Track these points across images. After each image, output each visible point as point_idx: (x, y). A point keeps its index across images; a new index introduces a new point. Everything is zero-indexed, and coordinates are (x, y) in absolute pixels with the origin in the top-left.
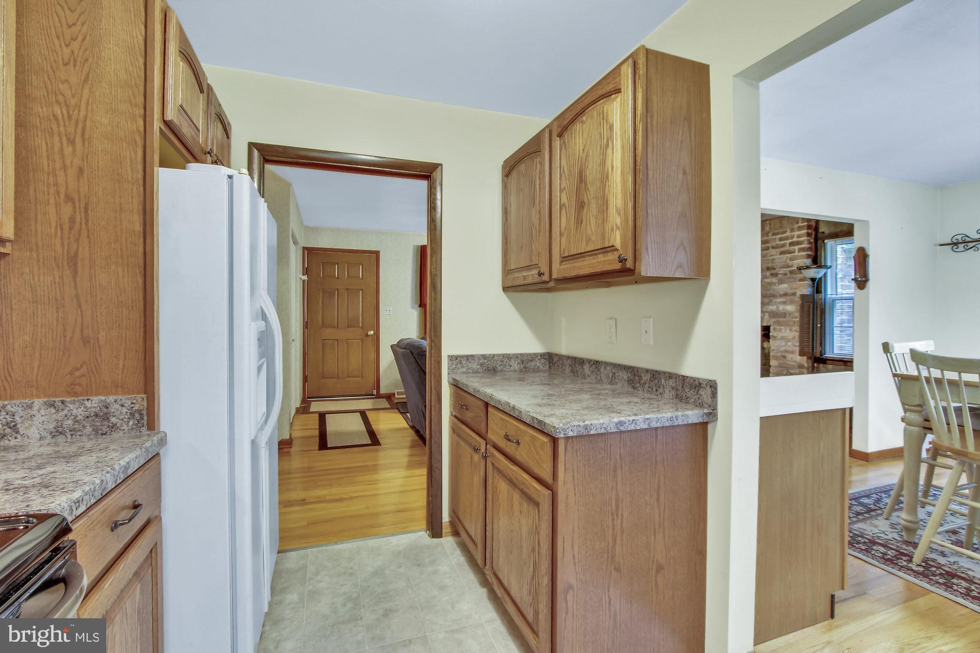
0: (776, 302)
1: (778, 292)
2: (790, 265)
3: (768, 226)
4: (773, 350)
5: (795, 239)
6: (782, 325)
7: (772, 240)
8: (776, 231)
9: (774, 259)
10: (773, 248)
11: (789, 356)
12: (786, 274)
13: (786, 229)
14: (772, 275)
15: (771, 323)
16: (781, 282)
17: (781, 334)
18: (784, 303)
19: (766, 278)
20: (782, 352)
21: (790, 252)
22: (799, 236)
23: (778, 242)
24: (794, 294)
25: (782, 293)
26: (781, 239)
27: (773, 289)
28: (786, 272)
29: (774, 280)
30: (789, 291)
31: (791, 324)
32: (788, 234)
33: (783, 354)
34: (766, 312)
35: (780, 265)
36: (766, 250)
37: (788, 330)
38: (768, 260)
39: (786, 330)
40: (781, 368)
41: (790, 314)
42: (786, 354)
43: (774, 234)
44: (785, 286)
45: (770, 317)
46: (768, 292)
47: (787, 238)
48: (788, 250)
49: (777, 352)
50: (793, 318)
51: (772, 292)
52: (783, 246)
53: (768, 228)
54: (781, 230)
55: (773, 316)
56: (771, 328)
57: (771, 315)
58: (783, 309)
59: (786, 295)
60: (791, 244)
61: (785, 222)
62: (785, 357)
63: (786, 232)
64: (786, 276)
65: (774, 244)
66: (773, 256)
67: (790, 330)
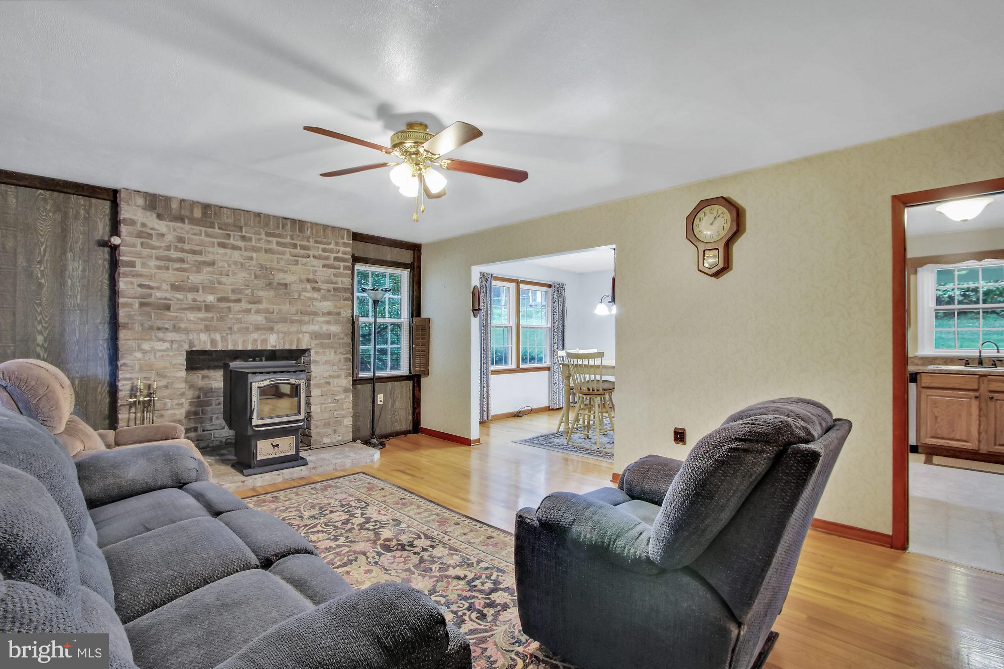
0: (318, 321)
1: (319, 310)
2: (334, 281)
3: (309, 229)
4: (316, 377)
5: (340, 255)
6: (325, 348)
7: (314, 248)
8: (319, 240)
9: (316, 271)
10: (314, 257)
11: (335, 382)
12: (329, 291)
13: (330, 241)
14: (313, 288)
15: (313, 346)
16: (324, 298)
17: (325, 358)
18: (328, 322)
19: (305, 292)
20: (326, 378)
21: (335, 268)
22: (344, 253)
23: (320, 252)
24: (339, 314)
25: (325, 311)
26: (324, 250)
27: (314, 306)
28: (330, 289)
29: (316, 295)
30: (332, 309)
31: (336, 346)
32: (332, 246)
33: (327, 380)
34: (305, 333)
35: (323, 279)
36: (306, 257)
37: (332, 353)
38: (309, 270)
39: (330, 353)
40: (324, 397)
41: (334, 336)
42: (331, 380)
43: (316, 242)
44: (329, 303)
45: (312, 338)
46: (309, 309)
47: (331, 251)
48: (332, 265)
49: (320, 379)
50: (338, 339)
51: (311, 309)
52: (327, 258)
53: (309, 232)
54: (324, 240)
55: (316, 337)
56: (312, 352)
57: (313, 337)
58: (327, 330)
59: (329, 313)
60: (336, 259)
61: (329, 231)
62: (329, 383)
63: (329, 244)
64: (329, 293)
65: (316, 254)
66: (315, 267)
67: (335, 352)
